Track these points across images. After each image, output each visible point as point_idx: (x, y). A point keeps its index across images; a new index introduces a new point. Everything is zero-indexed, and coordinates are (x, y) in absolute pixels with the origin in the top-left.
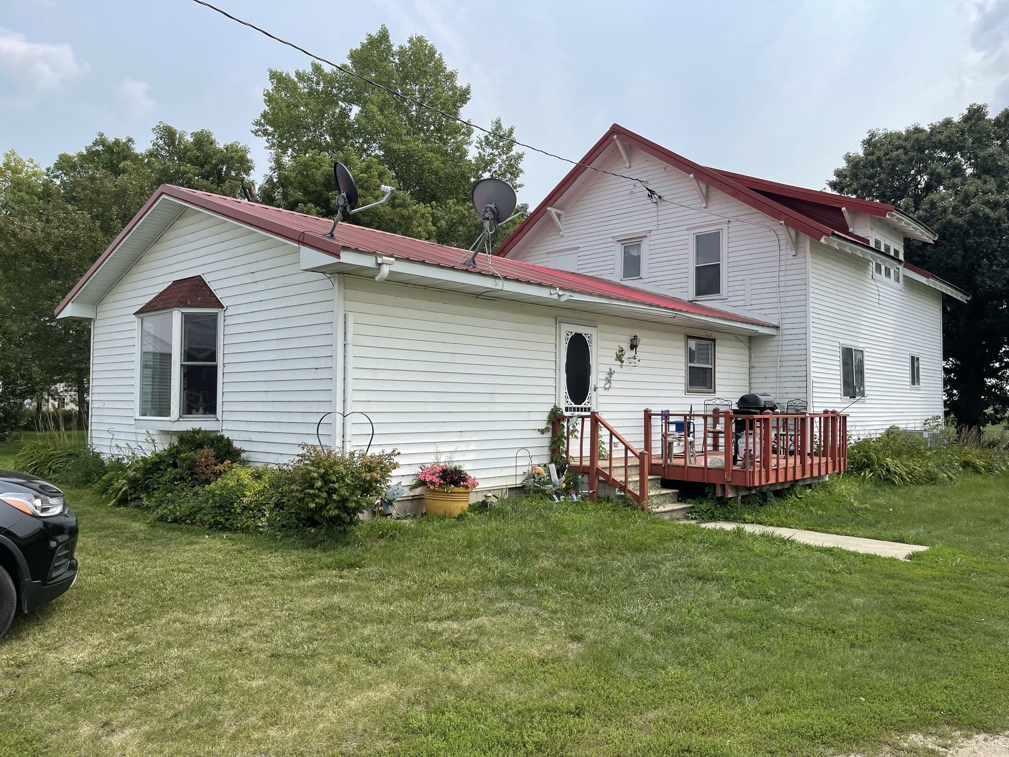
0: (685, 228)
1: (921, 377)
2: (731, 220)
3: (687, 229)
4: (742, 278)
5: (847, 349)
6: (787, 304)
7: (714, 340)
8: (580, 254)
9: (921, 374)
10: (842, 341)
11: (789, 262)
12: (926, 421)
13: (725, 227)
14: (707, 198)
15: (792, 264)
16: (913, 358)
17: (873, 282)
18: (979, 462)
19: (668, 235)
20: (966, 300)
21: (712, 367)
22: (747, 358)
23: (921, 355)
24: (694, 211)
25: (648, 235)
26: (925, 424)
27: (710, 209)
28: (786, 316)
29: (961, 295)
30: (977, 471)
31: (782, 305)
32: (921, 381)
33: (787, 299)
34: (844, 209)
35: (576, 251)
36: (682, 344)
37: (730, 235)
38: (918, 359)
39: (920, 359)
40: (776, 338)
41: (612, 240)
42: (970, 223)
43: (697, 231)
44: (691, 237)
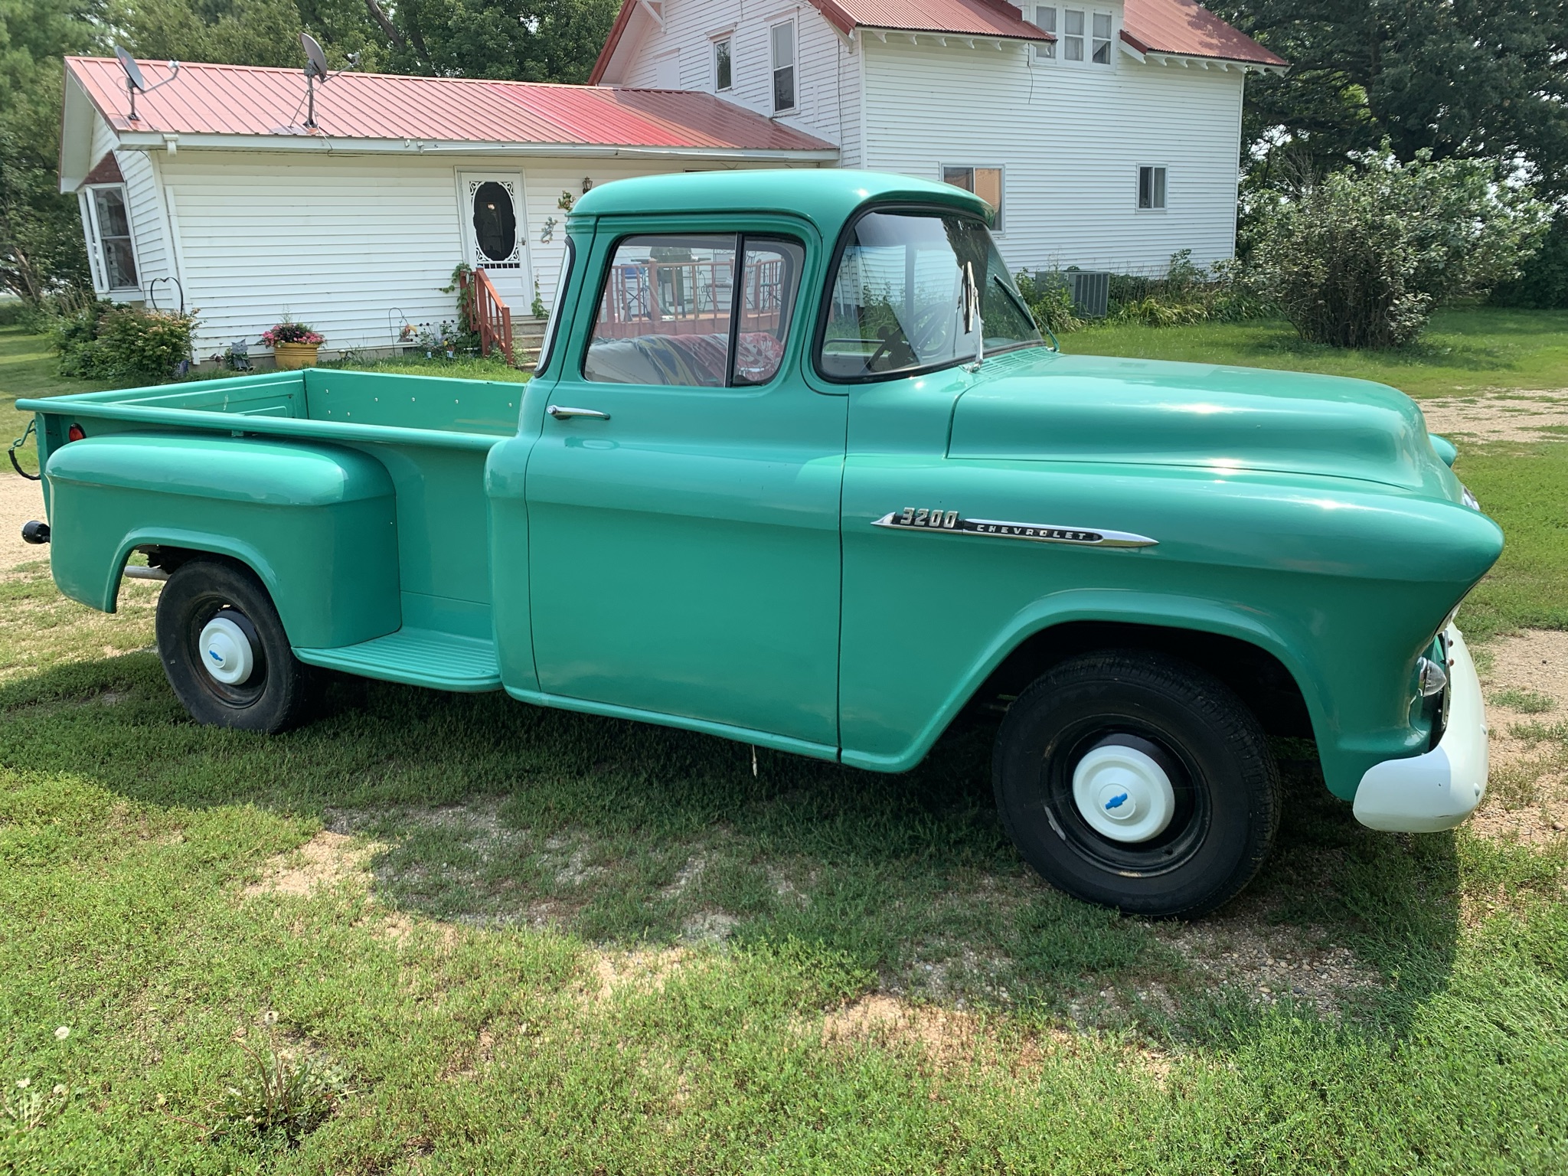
0: (762, 19)
1: (1167, 196)
2: (801, 6)
3: (766, 20)
4: (810, 85)
5: (956, 169)
6: (847, 118)
8: (681, 58)
9: (1169, 191)
10: (942, 160)
11: (846, 62)
13: (794, 15)
15: (849, 65)
16: (1145, 172)
17: (1032, 71)
19: (751, 29)
23: (1174, 164)
25: (735, 29)
28: (845, 133)
31: (842, 119)
32: (1168, 201)
33: (846, 111)
35: (676, 54)
37: (801, 27)
38: (1161, 172)
39: (1169, 169)
40: (839, 163)
41: (705, 37)
43: (772, 22)
44: (769, 31)
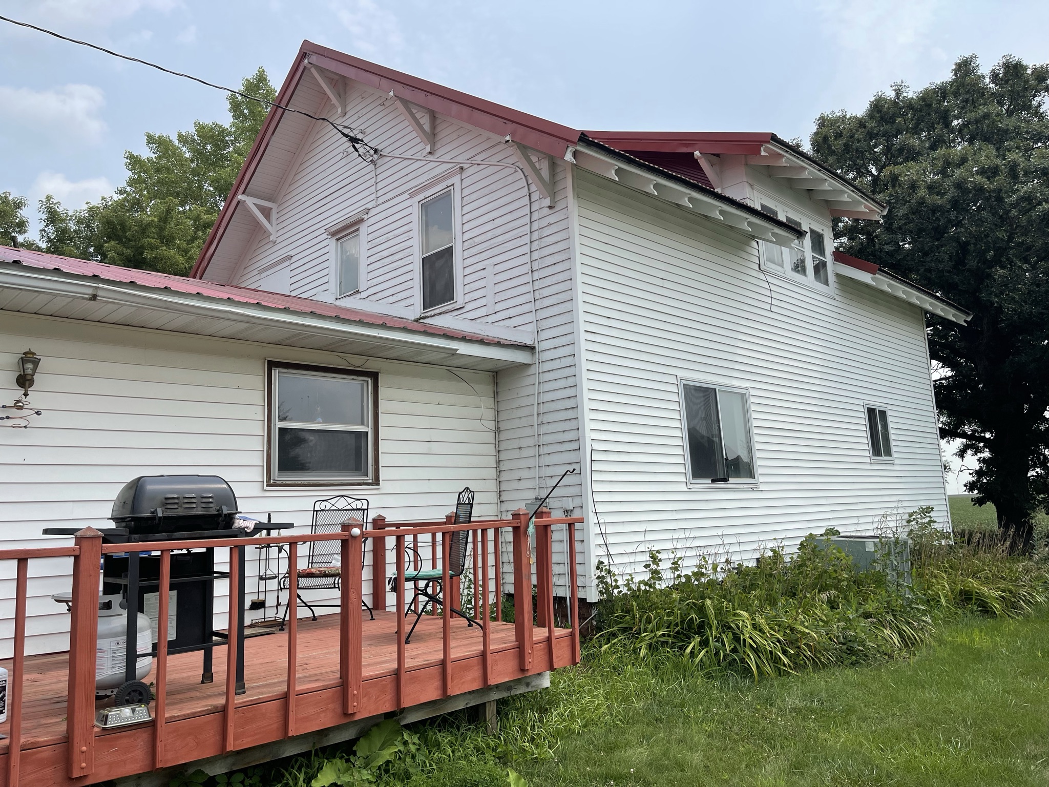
0: (408, 194)
1: (893, 443)
2: (465, 166)
3: (412, 196)
4: (480, 266)
5: (698, 389)
6: (547, 302)
7: (374, 376)
8: (293, 267)
9: (892, 437)
10: (681, 374)
11: (544, 222)
12: (911, 515)
13: (456, 180)
14: (432, 137)
15: (550, 224)
16: (871, 412)
17: (762, 276)
18: (991, 593)
19: (390, 212)
20: (965, 321)
21: (368, 429)
22: (490, 414)
23: (890, 407)
24: (419, 164)
25: (365, 217)
26: (909, 521)
27: (439, 153)
28: (545, 324)
29: (953, 311)
30: (986, 610)
31: (539, 304)
32: (894, 449)
33: (546, 292)
34: (697, 153)
35: (287, 263)
36: (258, 381)
37: (466, 192)
38: (883, 414)
39: (889, 413)
40: (532, 370)
41: (325, 235)
42: (955, 203)
43: (421, 197)
44: (416, 211)
